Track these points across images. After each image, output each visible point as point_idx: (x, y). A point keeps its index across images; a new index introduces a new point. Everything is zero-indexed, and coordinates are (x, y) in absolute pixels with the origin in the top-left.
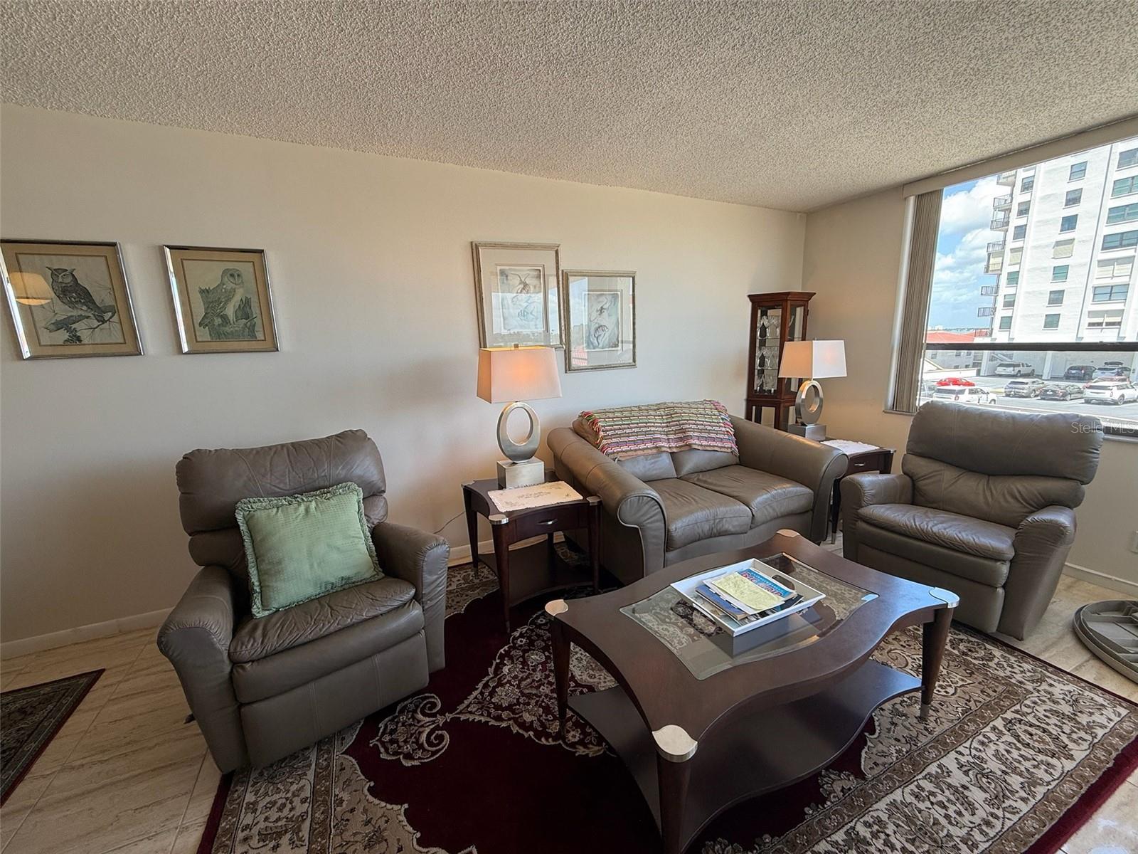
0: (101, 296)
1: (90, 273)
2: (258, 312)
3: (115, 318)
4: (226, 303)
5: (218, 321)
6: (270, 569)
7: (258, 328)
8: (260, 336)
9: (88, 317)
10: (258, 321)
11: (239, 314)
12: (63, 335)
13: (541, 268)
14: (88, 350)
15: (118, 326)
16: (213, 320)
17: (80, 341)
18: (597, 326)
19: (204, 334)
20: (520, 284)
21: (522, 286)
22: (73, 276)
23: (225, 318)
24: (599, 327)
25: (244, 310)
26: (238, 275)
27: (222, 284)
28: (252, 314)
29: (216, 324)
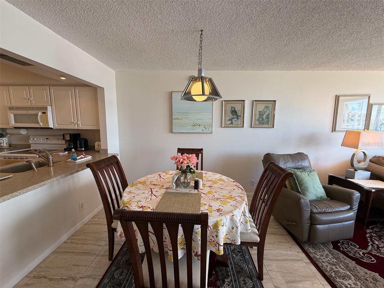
0: (239, 113)
1: (238, 107)
2: (271, 117)
3: (240, 118)
4: (264, 115)
5: (261, 119)
6: (305, 189)
7: (270, 121)
8: (270, 123)
9: (235, 118)
10: (270, 120)
11: (266, 117)
12: (230, 122)
13: (361, 103)
14: (234, 126)
15: (240, 120)
16: (260, 119)
17: (233, 123)
18: (381, 123)
19: (257, 122)
20: (352, 108)
21: (352, 109)
22: (235, 108)
23: (263, 119)
24: (382, 124)
25: (268, 117)
26: (268, 107)
27: (264, 110)
28: (269, 117)
29: (260, 120)
